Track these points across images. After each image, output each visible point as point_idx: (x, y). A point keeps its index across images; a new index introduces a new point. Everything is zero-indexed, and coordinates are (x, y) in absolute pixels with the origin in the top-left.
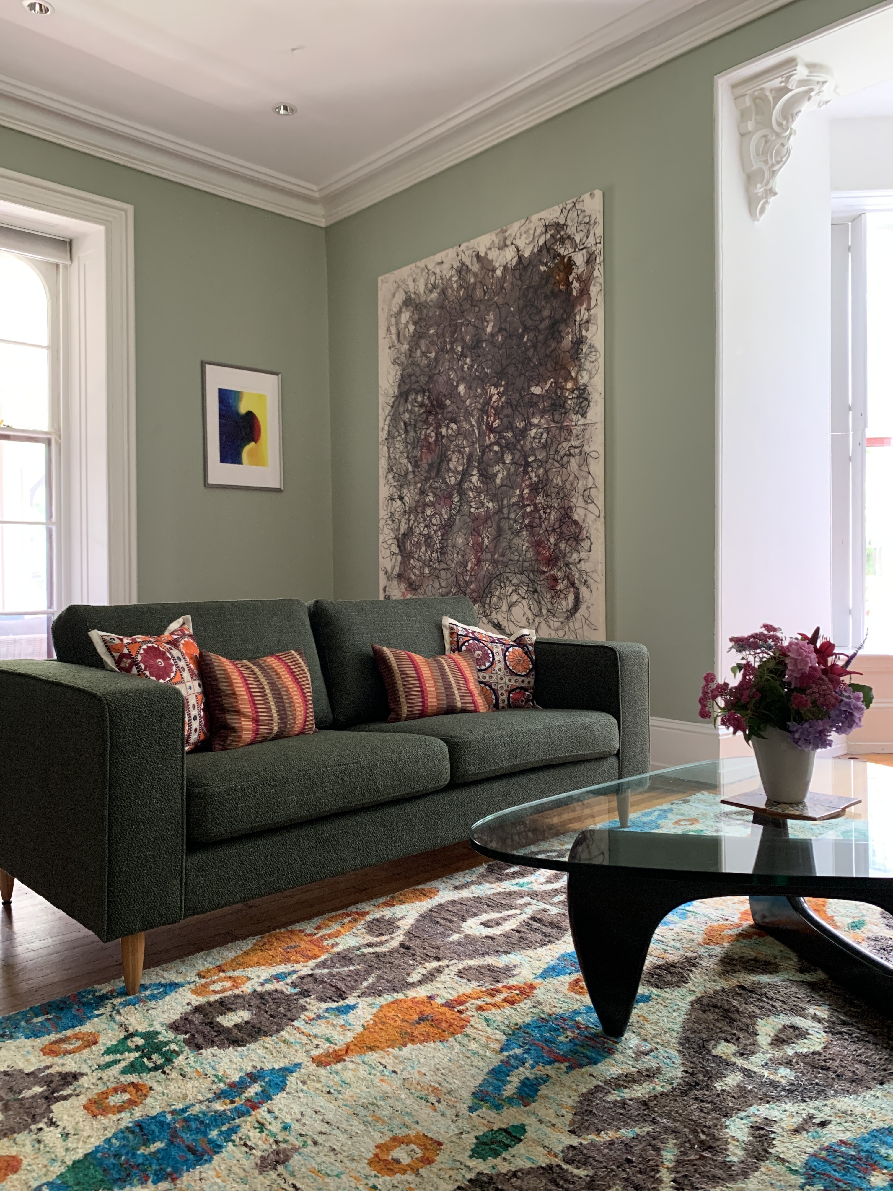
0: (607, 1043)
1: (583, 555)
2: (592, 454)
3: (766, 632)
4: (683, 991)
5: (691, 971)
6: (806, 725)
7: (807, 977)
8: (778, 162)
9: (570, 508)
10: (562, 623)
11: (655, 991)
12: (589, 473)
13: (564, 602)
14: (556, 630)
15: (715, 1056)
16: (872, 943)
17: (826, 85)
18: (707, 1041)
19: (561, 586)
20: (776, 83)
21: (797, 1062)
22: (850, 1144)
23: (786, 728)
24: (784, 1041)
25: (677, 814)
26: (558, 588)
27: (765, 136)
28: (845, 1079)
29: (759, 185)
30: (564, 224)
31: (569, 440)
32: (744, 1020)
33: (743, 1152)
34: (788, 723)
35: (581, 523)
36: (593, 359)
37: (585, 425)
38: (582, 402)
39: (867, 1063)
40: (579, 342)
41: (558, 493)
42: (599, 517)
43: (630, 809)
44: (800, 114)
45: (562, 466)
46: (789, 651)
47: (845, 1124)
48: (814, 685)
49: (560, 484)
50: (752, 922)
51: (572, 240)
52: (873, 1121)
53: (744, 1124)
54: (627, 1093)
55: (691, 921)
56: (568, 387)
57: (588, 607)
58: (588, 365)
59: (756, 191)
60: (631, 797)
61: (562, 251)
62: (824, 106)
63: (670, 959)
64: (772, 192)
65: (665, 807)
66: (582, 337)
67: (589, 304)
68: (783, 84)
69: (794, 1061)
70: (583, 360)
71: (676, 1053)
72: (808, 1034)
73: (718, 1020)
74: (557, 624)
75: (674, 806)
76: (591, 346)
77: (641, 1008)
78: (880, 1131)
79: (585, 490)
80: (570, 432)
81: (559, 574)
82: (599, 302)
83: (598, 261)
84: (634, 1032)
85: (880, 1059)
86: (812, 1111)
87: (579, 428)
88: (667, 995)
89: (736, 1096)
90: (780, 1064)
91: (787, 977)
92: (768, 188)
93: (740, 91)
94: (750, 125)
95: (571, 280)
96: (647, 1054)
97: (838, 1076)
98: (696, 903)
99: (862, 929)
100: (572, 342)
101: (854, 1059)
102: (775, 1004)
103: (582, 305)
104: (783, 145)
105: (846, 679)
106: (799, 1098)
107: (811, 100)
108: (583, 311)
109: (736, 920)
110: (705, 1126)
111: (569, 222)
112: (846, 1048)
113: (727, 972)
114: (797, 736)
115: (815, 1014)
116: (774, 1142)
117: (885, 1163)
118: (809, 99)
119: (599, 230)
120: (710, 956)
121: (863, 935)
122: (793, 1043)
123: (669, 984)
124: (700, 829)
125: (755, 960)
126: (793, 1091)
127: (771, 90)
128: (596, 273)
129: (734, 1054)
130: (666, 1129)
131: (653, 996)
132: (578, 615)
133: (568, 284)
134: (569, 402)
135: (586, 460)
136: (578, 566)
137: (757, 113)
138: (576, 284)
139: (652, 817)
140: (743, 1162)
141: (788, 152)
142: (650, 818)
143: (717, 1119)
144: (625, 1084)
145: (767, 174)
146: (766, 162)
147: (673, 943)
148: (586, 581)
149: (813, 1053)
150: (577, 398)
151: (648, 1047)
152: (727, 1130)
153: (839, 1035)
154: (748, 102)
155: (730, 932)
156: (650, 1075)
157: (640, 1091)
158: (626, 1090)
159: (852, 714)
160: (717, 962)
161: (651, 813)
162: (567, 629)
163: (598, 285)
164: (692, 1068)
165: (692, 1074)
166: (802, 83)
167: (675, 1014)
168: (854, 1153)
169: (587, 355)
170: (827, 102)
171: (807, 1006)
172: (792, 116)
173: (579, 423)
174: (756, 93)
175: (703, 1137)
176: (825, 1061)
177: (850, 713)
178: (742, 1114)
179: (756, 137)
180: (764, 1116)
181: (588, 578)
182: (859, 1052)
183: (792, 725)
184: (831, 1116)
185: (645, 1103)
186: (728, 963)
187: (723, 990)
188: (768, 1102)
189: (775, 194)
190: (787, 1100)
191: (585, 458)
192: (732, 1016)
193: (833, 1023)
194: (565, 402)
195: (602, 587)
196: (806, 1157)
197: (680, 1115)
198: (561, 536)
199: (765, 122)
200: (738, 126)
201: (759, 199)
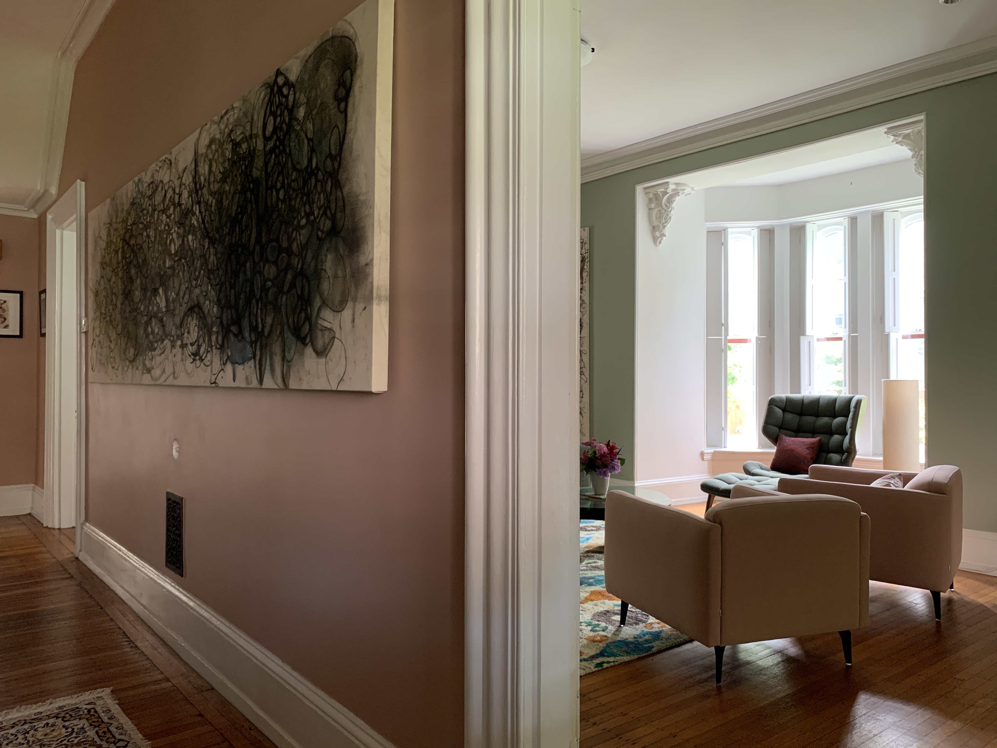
2: (583, 352)
8: (666, 222)
12: (582, 360)
17: (686, 190)
20: (662, 190)
27: (659, 210)
29: (657, 232)
36: (584, 307)
37: (580, 338)
48: (604, 458)
59: (656, 235)
64: (663, 235)
67: (582, 281)
68: (665, 190)
76: (583, 301)
79: (580, 369)
82: (586, 280)
83: (586, 261)
92: (662, 233)
93: (648, 191)
94: (653, 205)
104: (667, 215)
118: (679, 195)
119: (587, 247)
127: (660, 192)
128: (585, 267)
137: (656, 200)
141: (670, 218)
145: (661, 227)
146: (660, 222)
154: (651, 196)
163: (586, 272)
166: (673, 190)
170: (690, 194)
172: (672, 202)
174: (654, 193)
179: (655, 212)
189: (665, 236)
195: (588, 415)
199: (659, 204)
200: (648, 206)
201: (658, 238)
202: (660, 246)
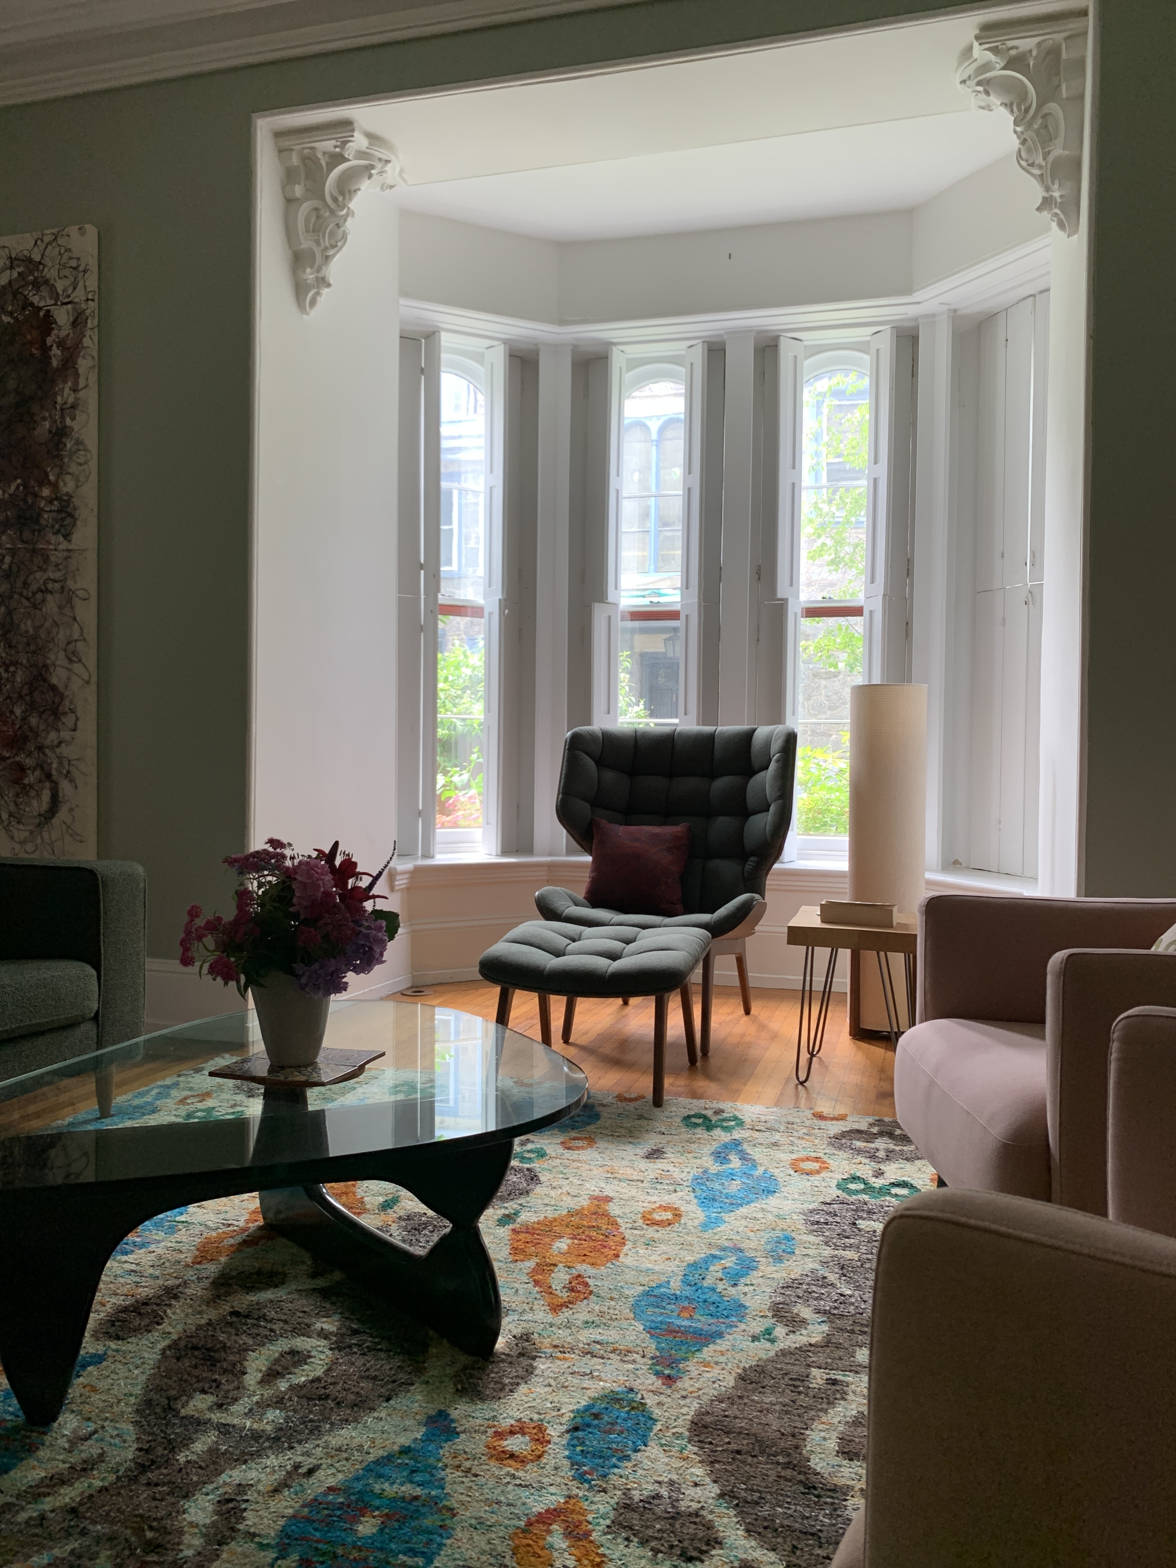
0: (29, 1437)
1: (65, 734)
2: (79, 593)
3: (271, 849)
4: (155, 1335)
5: (170, 1305)
6: (316, 966)
7: (321, 1282)
8: (334, 247)
9: (46, 666)
10: (32, 832)
11: (113, 1345)
12: (75, 619)
13: (35, 803)
14: (23, 842)
15: (183, 1418)
16: (403, 1223)
17: (390, 165)
18: (176, 1399)
19: (31, 778)
20: (328, 145)
21: (290, 1399)
22: (340, 1489)
23: (292, 972)
24: (278, 1373)
25: (183, 1090)
26: (26, 781)
27: (317, 209)
28: (346, 1406)
29: (308, 270)
30: (40, 263)
31: (45, 570)
32: (231, 1358)
33: (202, 1540)
34: (293, 965)
35: (61, 687)
36: (81, 460)
37: (69, 551)
38: (63, 519)
39: (375, 1378)
40: (60, 433)
41: (28, 644)
42: (88, 682)
43: (115, 1091)
44: (359, 193)
45: (35, 606)
46: (296, 873)
47: (337, 1465)
48: (327, 915)
49: (31, 631)
50: (261, 1222)
51: (53, 289)
52: (371, 1451)
53: (209, 1501)
54: (48, 1503)
55: (182, 1235)
56: (44, 495)
57: (71, 810)
58: (74, 468)
59: (305, 277)
60: (117, 1075)
61: (35, 300)
62: (388, 191)
63: (144, 1294)
64: (323, 282)
65: (168, 1081)
66: (65, 427)
67: (76, 382)
68: (338, 150)
69: (287, 1397)
70: (66, 460)
71: (131, 1427)
72: (310, 1357)
73: (196, 1367)
74: (23, 835)
75: (181, 1079)
76: (79, 442)
77: (91, 1373)
78: (377, 1462)
79: (69, 643)
80: (46, 559)
81: (27, 761)
82: (91, 383)
83: (89, 325)
84: (73, 1411)
85: (391, 1369)
86: (299, 1459)
87: (60, 555)
88: (130, 1347)
89: (203, 1464)
90: (269, 1406)
91: (294, 1287)
92: (321, 275)
93: (286, 143)
94: (298, 191)
95: (49, 344)
96: (86, 1439)
97: (338, 1403)
98: (192, 1208)
99: (395, 1208)
100: (50, 431)
101: (361, 1377)
102: (274, 1327)
103: (65, 382)
104: (338, 226)
105: (368, 905)
106: (286, 1445)
107: (372, 180)
108: (67, 391)
109: (242, 1224)
110: (155, 1519)
111: (46, 261)
112: (353, 1364)
113: (218, 1297)
114: (304, 980)
115: (322, 1329)
116: (245, 1514)
117: (377, 1502)
118: (370, 177)
119: (92, 282)
120: (199, 1279)
121: (395, 1215)
122: (289, 1373)
123: (136, 1330)
124: (211, 1106)
125: (259, 1273)
126: (279, 1439)
127: (324, 153)
128: (86, 341)
129: (210, 1409)
130: (98, 1540)
131: (109, 1353)
132: (55, 821)
133: (45, 349)
134: (46, 516)
135: (70, 601)
136: (58, 750)
137: (307, 178)
138: (56, 351)
139: (148, 1098)
140: (199, 1553)
141: (344, 237)
142: (145, 1099)
143: (173, 1504)
144: (47, 1490)
145: (318, 258)
146: (318, 242)
147: (151, 1271)
148: (68, 772)
149: (312, 1381)
150: (59, 511)
151: (92, 1427)
152: (185, 1516)
153: (347, 1350)
154: (295, 160)
155: (232, 1241)
156: (87, 1468)
157: (68, 1495)
158: (48, 1499)
159: (371, 948)
160: (208, 1285)
161: (148, 1092)
162: (39, 841)
163: (90, 358)
164: (148, 1442)
165: (147, 1451)
166: (361, 155)
167: (136, 1372)
168: (341, 1500)
169: (72, 454)
170: (392, 187)
171: (314, 1320)
172: (350, 192)
173: (60, 547)
174: (306, 151)
175: (149, 1535)
176: (324, 1388)
177: (369, 947)
178: (210, 1487)
179: (305, 208)
180: (237, 1482)
181: (71, 768)
182: (368, 1365)
183: (299, 967)
184: (321, 1458)
185: (73, 1511)
186: (222, 1285)
187: (210, 1323)
188: (245, 1462)
189: (329, 285)
190: (269, 1452)
191: (68, 598)
192: (217, 1355)
193: (342, 1335)
194: (39, 515)
195: (93, 781)
196: (282, 1522)
197: (123, 1513)
198: (32, 706)
199: (317, 192)
200: (283, 188)
201: (308, 288)
202: (313, 312)
